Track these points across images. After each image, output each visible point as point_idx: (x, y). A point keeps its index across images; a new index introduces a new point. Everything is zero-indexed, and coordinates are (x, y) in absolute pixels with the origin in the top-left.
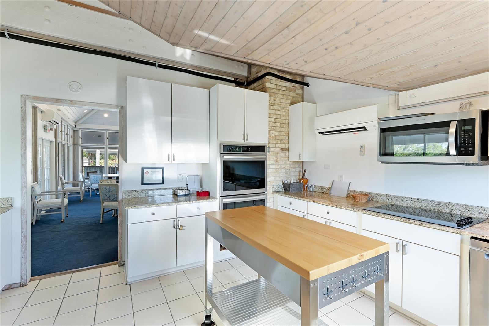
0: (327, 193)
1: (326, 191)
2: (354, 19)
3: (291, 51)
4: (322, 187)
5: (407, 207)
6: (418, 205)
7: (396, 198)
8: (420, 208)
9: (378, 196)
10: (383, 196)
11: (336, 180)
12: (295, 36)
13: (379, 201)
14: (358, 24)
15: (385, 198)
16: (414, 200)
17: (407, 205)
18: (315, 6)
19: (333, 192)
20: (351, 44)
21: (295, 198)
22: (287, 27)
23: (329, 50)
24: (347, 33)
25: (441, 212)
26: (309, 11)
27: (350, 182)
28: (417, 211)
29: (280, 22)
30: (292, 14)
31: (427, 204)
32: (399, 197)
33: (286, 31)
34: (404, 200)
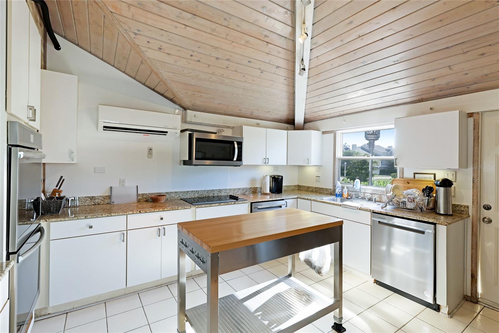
0: (102, 203)
1: (100, 201)
2: (231, 56)
3: (162, 30)
4: (92, 198)
5: (190, 198)
6: (197, 195)
7: (182, 194)
8: (198, 197)
9: (167, 195)
10: (172, 193)
11: (115, 185)
12: (187, 26)
13: (168, 198)
14: (228, 60)
15: (173, 195)
16: (195, 192)
17: (190, 197)
18: (229, 29)
19: (115, 200)
20: (209, 66)
21: (104, 215)
22: (194, 15)
23: (193, 58)
24: (217, 59)
25: (209, 197)
26: (223, 27)
27: (137, 186)
28: (196, 200)
29: (196, 6)
30: (213, 14)
31: (202, 193)
32: (184, 192)
33: (189, 16)
34: (188, 194)
